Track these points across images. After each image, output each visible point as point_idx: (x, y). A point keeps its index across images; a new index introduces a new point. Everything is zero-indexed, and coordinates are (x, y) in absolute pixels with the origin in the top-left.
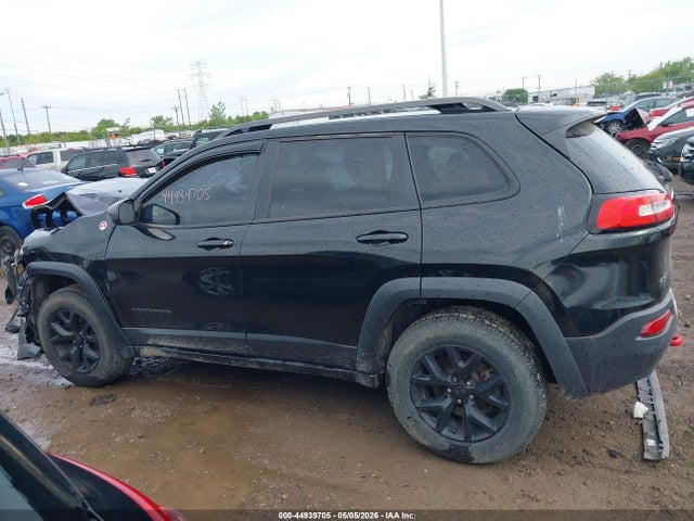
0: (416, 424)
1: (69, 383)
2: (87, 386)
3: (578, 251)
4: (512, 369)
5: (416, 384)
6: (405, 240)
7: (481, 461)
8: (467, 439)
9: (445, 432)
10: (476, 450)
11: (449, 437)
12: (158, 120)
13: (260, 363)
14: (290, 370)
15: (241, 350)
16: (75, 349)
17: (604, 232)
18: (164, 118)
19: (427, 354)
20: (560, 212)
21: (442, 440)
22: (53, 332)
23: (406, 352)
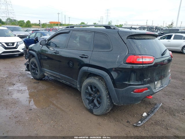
0: (85, 102)
1: (33, 78)
2: (36, 79)
3: (120, 67)
4: (102, 93)
5: (86, 92)
6: (87, 58)
7: (95, 114)
8: (93, 108)
9: (90, 105)
10: (94, 111)
11: (90, 106)
12: (95, 24)
13: (62, 81)
14: (67, 84)
15: (59, 77)
16: (35, 71)
17: (127, 63)
18: (96, 23)
19: (89, 86)
20: (118, 57)
21: (89, 107)
22: (31, 67)
23: (85, 84)
